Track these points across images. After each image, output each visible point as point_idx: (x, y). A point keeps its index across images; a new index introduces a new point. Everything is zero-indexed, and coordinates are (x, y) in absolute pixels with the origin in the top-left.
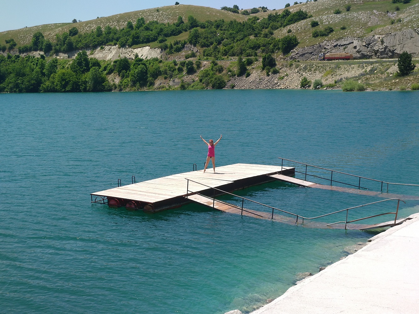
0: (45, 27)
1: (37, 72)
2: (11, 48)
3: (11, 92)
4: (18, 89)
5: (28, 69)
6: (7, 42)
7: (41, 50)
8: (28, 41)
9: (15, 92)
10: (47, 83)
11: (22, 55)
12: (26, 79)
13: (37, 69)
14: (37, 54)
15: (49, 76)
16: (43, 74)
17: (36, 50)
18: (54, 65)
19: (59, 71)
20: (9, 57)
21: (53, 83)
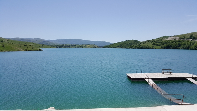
0: (194, 33)
1: (189, 44)
3: (182, 49)
4: (183, 48)
5: (187, 44)
6: (183, 37)
7: (192, 39)
8: (189, 36)
9: (183, 49)
10: (191, 47)
11: (187, 40)
12: (186, 46)
14: (190, 40)
15: (192, 45)
16: (191, 45)
17: (190, 39)
18: (194, 42)
19: (195, 44)
20: (183, 40)
21: (193, 47)
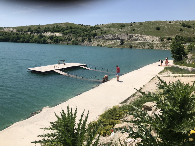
0: (32, 26)
2: (22, 31)
4: (23, 42)
5: (26, 37)
6: (21, 29)
7: (30, 32)
8: (27, 29)
9: (22, 42)
10: (31, 41)
11: (25, 33)
12: (25, 39)
13: (29, 37)
15: (32, 39)
18: (33, 36)
19: (35, 38)
20: (21, 33)
21: (33, 41)
